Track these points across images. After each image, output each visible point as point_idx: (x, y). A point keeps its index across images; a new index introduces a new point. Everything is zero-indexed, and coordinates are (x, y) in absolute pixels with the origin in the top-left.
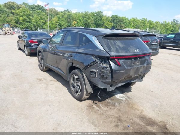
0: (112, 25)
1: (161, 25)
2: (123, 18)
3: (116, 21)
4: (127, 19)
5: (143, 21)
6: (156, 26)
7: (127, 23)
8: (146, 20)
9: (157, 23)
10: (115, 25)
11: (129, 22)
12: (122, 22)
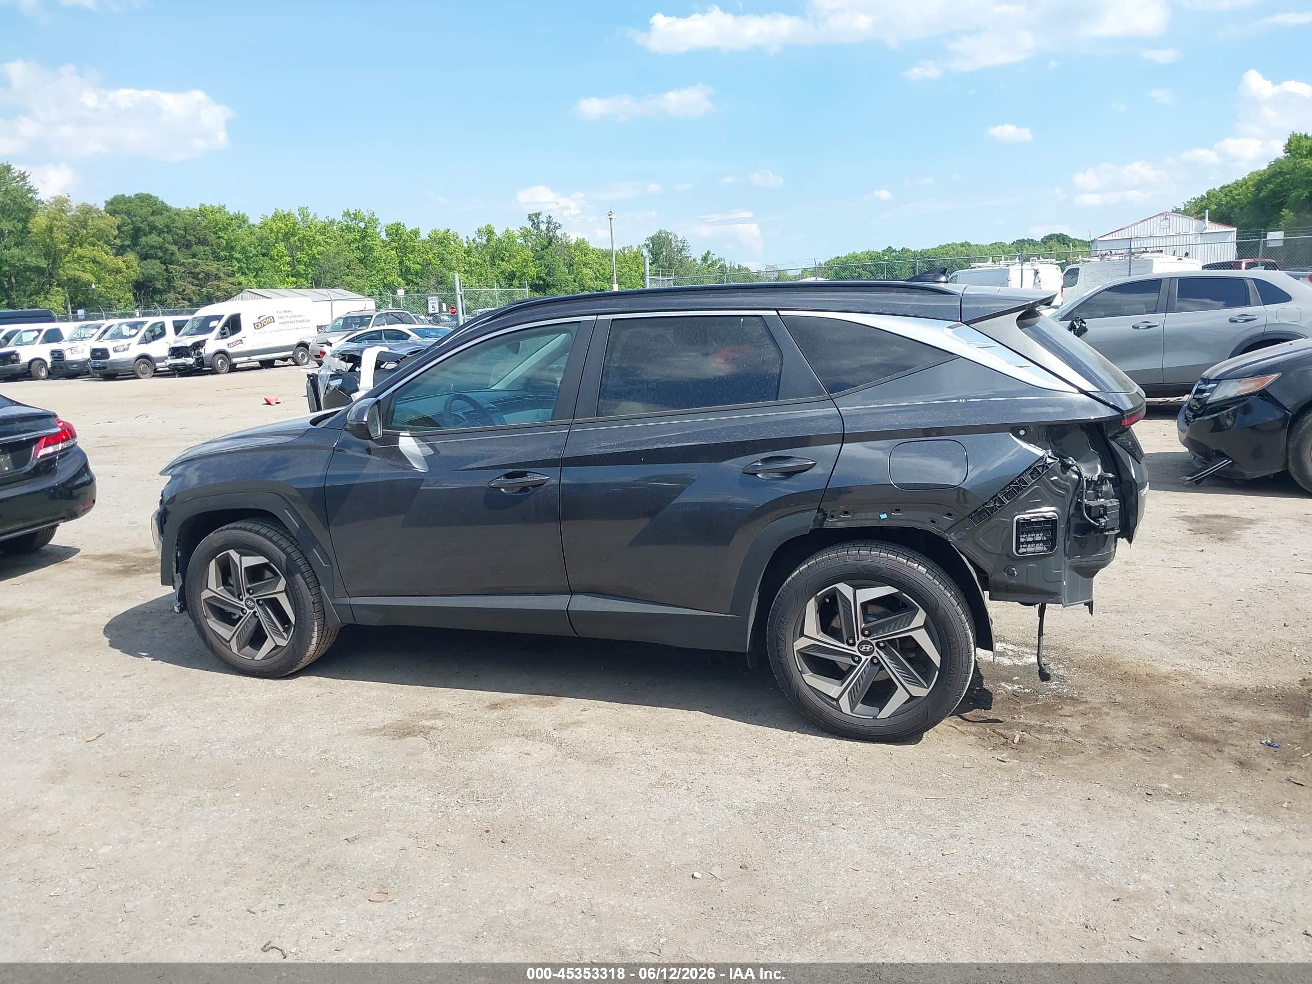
0: (135, 273)
1: (468, 252)
2: (203, 213)
3: (154, 239)
4: (242, 220)
5: (349, 229)
6: (442, 260)
7: (244, 251)
8: (372, 222)
9: (442, 240)
10: (155, 267)
11: (261, 239)
12: (203, 242)
